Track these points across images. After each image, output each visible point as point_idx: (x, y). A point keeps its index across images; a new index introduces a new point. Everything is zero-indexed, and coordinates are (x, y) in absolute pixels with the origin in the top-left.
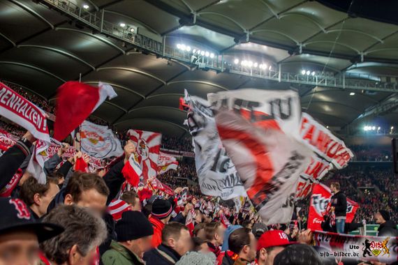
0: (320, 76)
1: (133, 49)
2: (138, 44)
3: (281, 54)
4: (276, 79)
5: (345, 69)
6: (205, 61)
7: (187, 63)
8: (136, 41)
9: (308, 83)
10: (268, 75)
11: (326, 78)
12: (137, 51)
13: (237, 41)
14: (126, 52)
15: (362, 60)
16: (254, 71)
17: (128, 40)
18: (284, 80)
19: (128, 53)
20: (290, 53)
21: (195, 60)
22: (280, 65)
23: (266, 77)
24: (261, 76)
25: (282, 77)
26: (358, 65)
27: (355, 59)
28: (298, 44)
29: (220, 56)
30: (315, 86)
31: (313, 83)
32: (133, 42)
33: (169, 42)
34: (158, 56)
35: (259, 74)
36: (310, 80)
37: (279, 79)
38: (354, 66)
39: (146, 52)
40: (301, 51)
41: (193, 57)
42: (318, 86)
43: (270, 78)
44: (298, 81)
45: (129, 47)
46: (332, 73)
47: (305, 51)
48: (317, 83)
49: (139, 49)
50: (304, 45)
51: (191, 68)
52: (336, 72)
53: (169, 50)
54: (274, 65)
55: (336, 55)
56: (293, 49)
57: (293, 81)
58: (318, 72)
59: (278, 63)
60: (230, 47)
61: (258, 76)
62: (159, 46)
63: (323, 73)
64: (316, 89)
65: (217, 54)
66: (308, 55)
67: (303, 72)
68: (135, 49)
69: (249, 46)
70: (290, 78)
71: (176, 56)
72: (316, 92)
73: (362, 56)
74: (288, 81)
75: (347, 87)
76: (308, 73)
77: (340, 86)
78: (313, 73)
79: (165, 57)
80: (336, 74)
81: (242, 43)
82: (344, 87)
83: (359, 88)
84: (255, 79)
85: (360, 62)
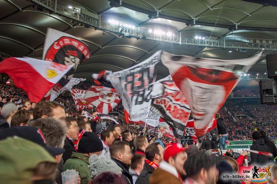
0: (209, 40)
1: (78, 24)
2: (82, 21)
3: (181, 26)
4: (178, 43)
5: (225, 35)
6: (129, 31)
7: (116, 33)
8: (80, 18)
9: (200, 45)
10: (173, 40)
11: (212, 41)
12: (81, 25)
13: (150, 17)
14: (73, 26)
15: (237, 28)
16: (163, 38)
17: (74, 18)
18: (184, 43)
19: (75, 27)
20: (187, 24)
21: (122, 31)
22: (180, 33)
23: (171, 42)
24: (167, 41)
25: (182, 41)
26: (234, 32)
27: (232, 27)
28: (193, 18)
29: (139, 28)
30: (205, 47)
31: (203, 45)
32: (78, 19)
33: (103, 18)
34: (96, 29)
35: (166, 39)
36: (201, 43)
37: (180, 43)
38: (231, 32)
39: (88, 26)
40: (194, 23)
41: (120, 29)
42: (207, 47)
43: (174, 42)
44: (193, 44)
45: (75, 23)
46: (216, 38)
47: (198, 23)
48: (206, 45)
49: (82, 24)
50: (197, 19)
51: (119, 36)
52: (219, 37)
53: (104, 24)
54: (177, 33)
55: (219, 25)
56: (189, 22)
57: (189, 44)
58: (207, 37)
59: (179, 31)
60: (146, 21)
61: (165, 41)
62: (96, 21)
63: (210, 38)
64: (206, 49)
65: (137, 26)
66: (199, 26)
67: (197, 37)
68: (80, 24)
69: (159, 20)
70: (188, 42)
71: (108, 28)
72: (205, 51)
73: (237, 26)
74: (186, 43)
75: (227, 47)
76: (200, 38)
77: (222, 46)
78: (204, 38)
79: (101, 29)
80: (219, 38)
81: (154, 18)
82: (225, 47)
83: (235, 47)
84: (163, 43)
85: (235, 30)
